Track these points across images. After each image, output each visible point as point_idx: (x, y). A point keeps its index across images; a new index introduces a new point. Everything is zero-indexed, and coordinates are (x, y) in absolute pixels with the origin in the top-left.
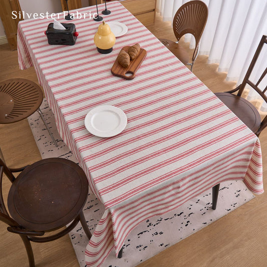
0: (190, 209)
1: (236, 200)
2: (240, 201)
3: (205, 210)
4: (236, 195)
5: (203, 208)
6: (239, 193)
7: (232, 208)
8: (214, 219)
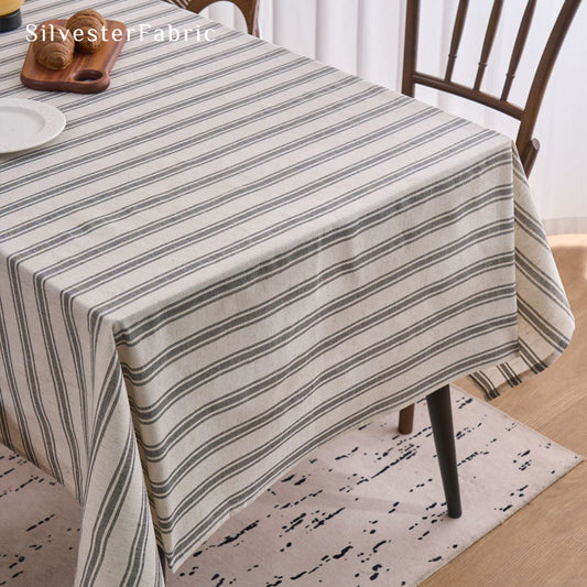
0: (373, 532)
1: (524, 478)
2: (537, 479)
3: (425, 526)
4: (519, 464)
5: (419, 519)
6: (526, 458)
7: (517, 502)
8: (465, 541)
